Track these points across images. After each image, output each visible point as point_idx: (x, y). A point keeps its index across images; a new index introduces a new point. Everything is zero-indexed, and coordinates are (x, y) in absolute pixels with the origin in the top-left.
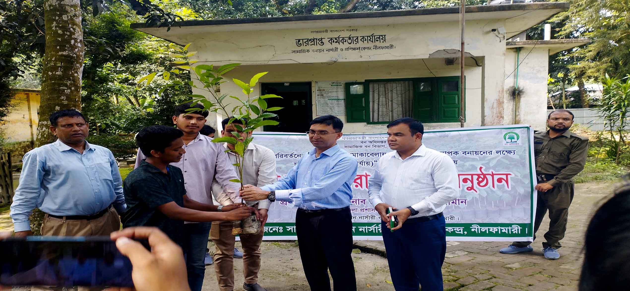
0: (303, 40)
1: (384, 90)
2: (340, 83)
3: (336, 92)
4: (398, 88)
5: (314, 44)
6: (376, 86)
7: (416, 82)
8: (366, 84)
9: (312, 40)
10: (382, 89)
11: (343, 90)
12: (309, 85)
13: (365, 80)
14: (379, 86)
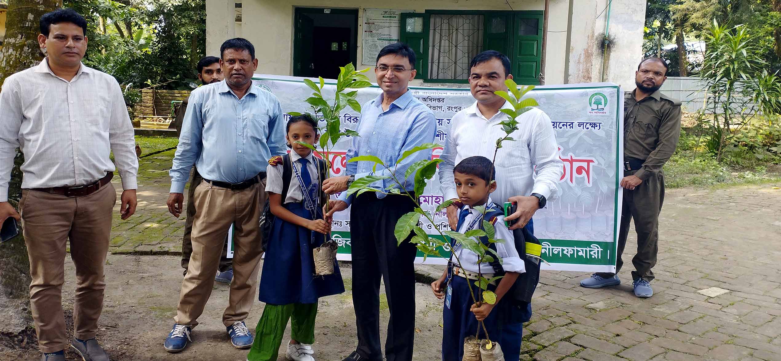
1: (447, 28)
3: (389, 27)
4: (464, 27)
6: (438, 20)
7: (488, 17)
8: (426, 17)
10: (445, 26)
11: (397, 25)
12: (354, 13)
13: (426, 11)
14: (441, 21)
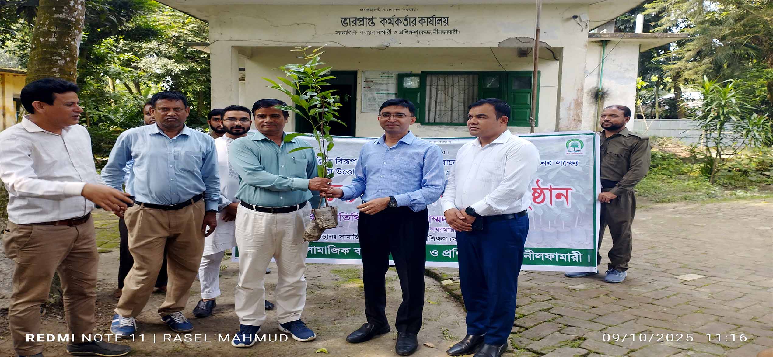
0: (350, 18)
1: (443, 84)
2: (392, 74)
3: (387, 84)
4: (460, 84)
5: (363, 25)
6: (434, 79)
7: (482, 76)
8: (423, 76)
9: (361, 20)
10: (441, 83)
11: (395, 82)
12: (354, 74)
13: (422, 72)
14: (438, 79)
